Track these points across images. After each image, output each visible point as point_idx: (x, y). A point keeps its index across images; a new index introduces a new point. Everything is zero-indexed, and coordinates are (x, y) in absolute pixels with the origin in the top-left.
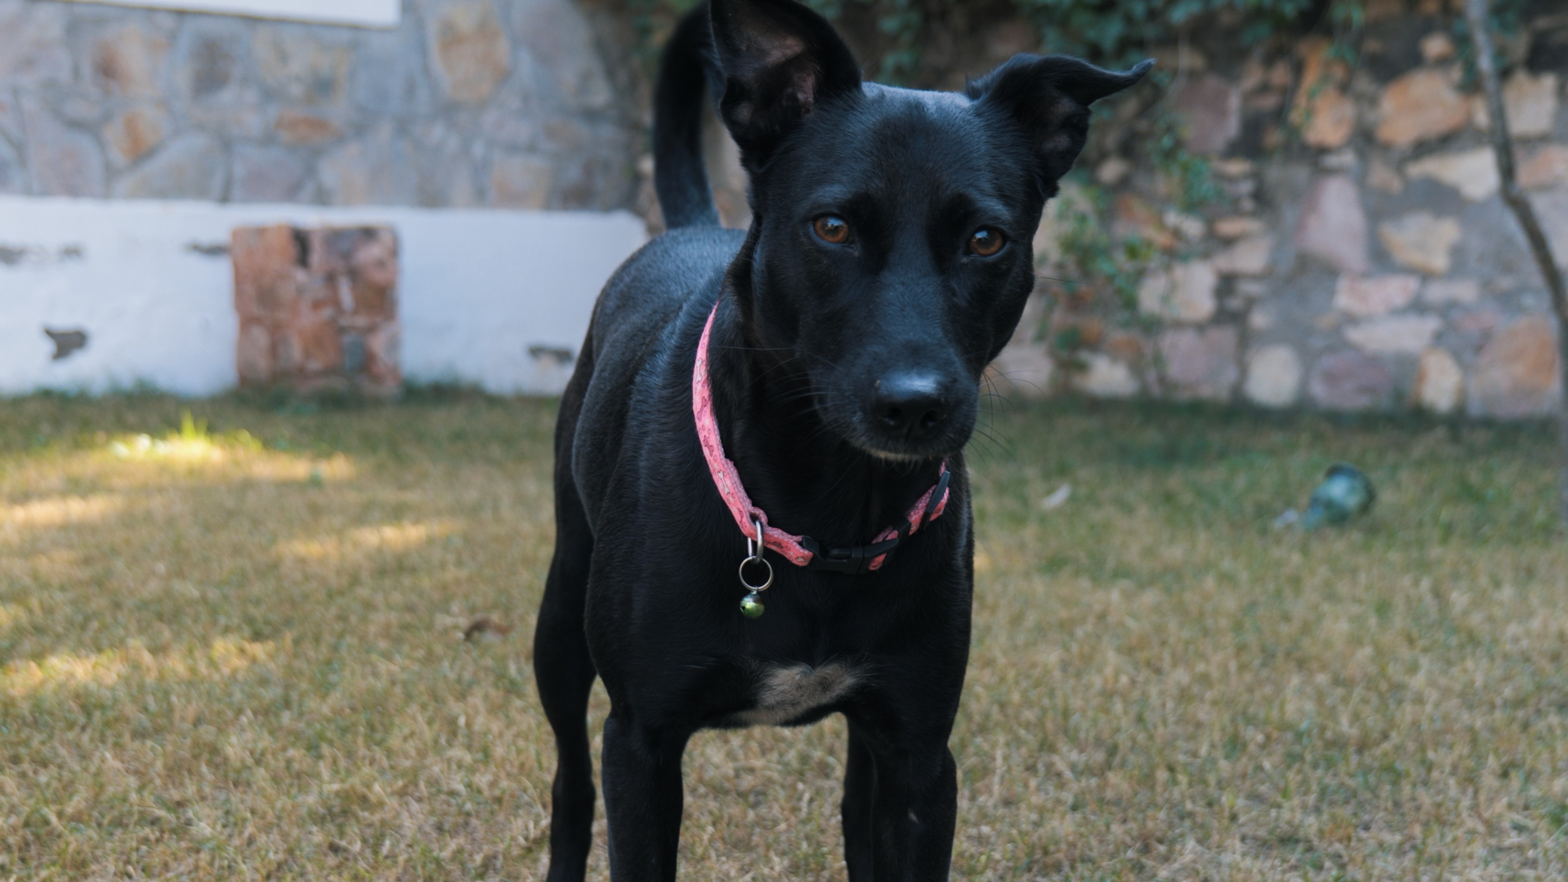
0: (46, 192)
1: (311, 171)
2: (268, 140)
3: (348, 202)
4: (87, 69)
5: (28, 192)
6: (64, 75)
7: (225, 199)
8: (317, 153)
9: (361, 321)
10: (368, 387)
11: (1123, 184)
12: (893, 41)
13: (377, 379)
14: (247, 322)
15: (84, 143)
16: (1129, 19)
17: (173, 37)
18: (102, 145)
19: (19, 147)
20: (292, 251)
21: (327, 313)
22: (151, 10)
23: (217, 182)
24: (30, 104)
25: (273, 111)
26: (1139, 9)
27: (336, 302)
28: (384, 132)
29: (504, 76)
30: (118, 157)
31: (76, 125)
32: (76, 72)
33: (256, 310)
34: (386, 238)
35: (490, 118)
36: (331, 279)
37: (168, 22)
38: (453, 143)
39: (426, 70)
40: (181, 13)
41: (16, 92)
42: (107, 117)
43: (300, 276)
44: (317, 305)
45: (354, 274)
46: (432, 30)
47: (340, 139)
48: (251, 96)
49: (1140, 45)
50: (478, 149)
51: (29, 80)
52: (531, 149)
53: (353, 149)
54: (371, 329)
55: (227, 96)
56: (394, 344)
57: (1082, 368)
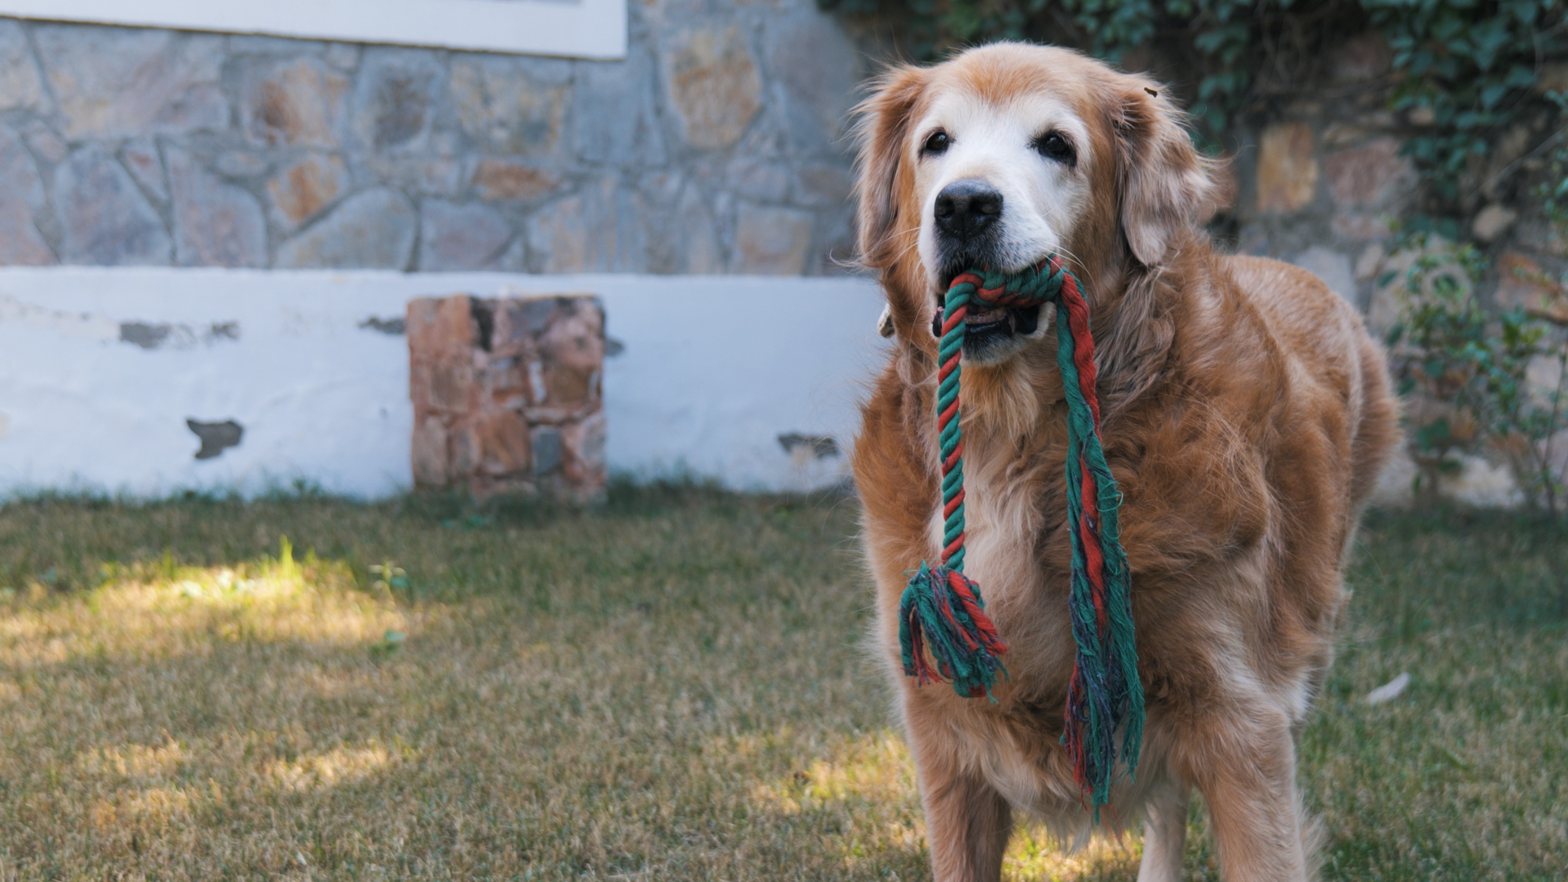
0: (195, 262)
1: (518, 231)
2: (466, 196)
3: (561, 269)
4: (247, 117)
5: (173, 261)
6: (222, 123)
7: (412, 268)
8: (526, 210)
9: (556, 413)
10: (562, 492)
11: (1509, 234)
12: (1215, 60)
13: (575, 482)
14: (423, 414)
15: (245, 201)
16: (1513, 26)
17: (352, 73)
18: (266, 207)
19: (165, 209)
20: (472, 329)
21: (514, 402)
22: (327, 42)
23: (405, 246)
24: (177, 157)
25: (472, 162)
26: (1527, 14)
27: (526, 391)
28: (609, 183)
29: (756, 116)
30: (284, 218)
31: (232, 180)
32: (235, 119)
33: (432, 401)
34: (588, 312)
35: (738, 164)
36: (518, 361)
37: (347, 59)
38: (691, 195)
39: (659, 111)
40: (362, 46)
41: (160, 142)
42: (271, 171)
43: (481, 358)
44: (500, 394)
45: (546, 356)
46: (668, 61)
47: (555, 193)
48: (446, 144)
49: (1528, 60)
50: (722, 202)
51: (175, 129)
52: (787, 202)
53: (571, 203)
54: (569, 421)
55: (417, 144)
56: (598, 440)
57: (1454, 469)
